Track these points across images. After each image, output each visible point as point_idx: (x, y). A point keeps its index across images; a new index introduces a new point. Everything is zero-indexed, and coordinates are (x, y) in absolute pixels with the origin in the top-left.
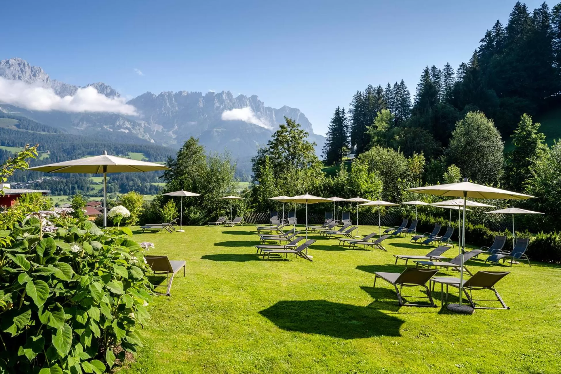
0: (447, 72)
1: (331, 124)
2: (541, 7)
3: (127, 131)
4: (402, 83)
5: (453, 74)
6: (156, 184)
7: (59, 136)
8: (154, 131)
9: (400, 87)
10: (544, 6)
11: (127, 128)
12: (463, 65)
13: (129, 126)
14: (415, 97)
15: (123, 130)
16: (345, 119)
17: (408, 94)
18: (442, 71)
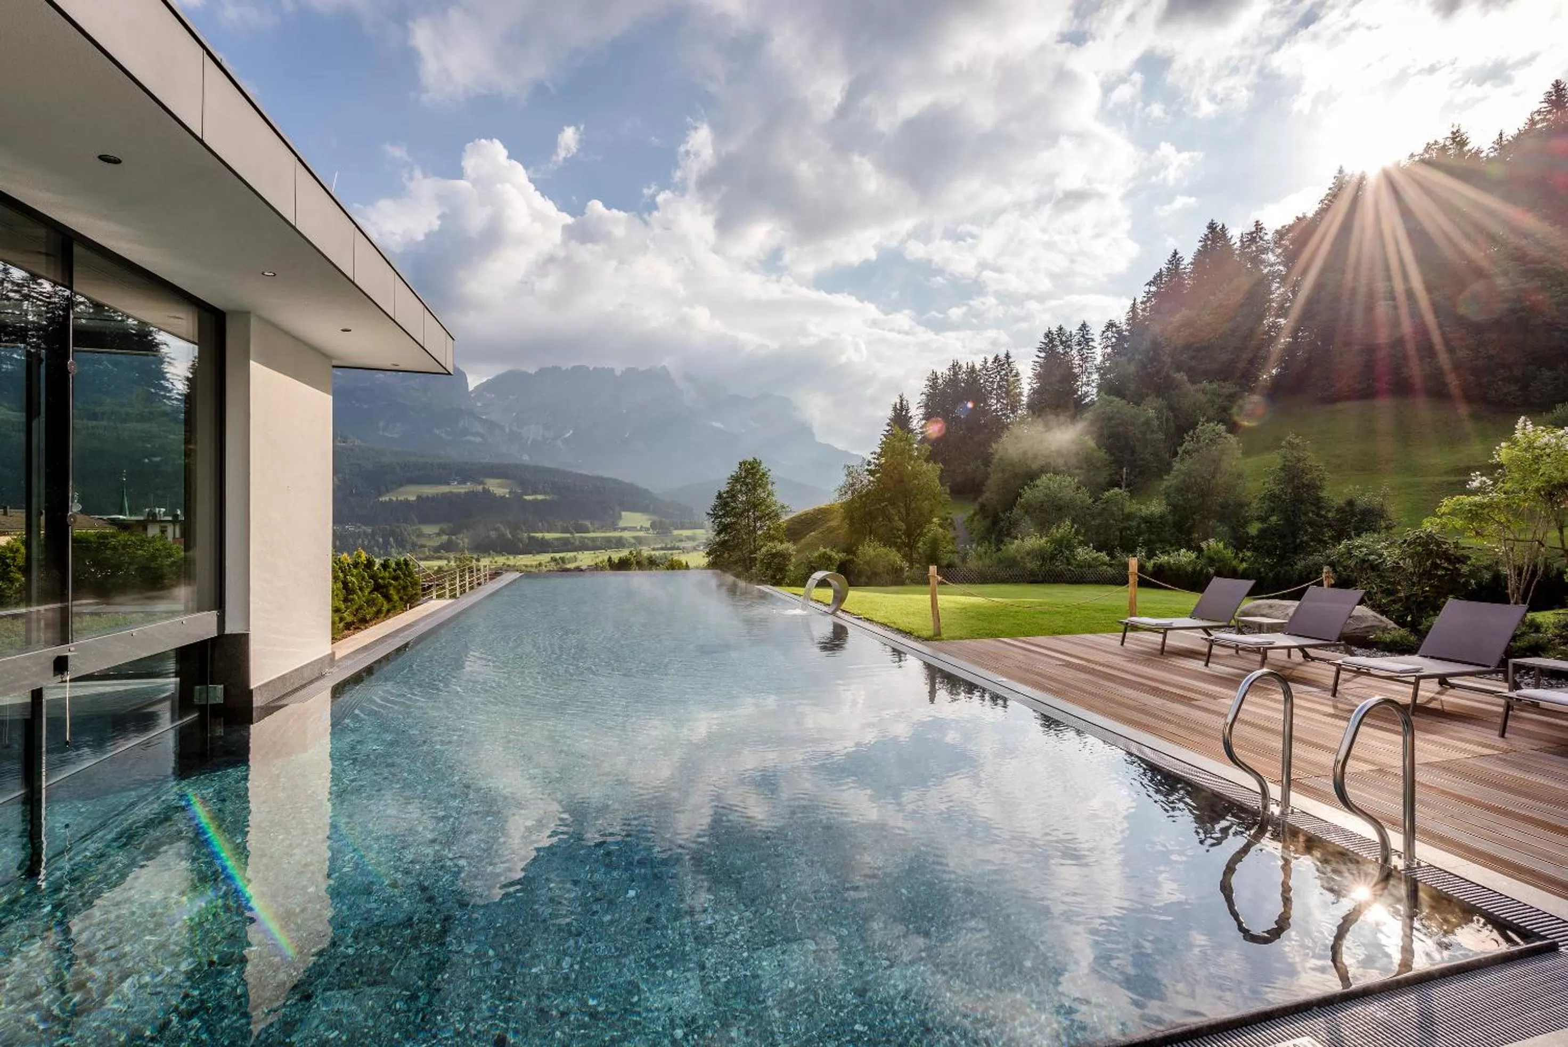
0: (1083, 336)
1: (888, 428)
2: (1254, 229)
3: (478, 440)
4: (1008, 356)
5: (1093, 340)
6: (539, 535)
7: (352, 450)
8: (528, 438)
9: (1003, 364)
10: (1258, 227)
11: (478, 434)
12: (1111, 325)
13: (481, 430)
14: (1029, 381)
15: (472, 438)
16: (911, 417)
17: (1017, 375)
18: (1074, 333)
